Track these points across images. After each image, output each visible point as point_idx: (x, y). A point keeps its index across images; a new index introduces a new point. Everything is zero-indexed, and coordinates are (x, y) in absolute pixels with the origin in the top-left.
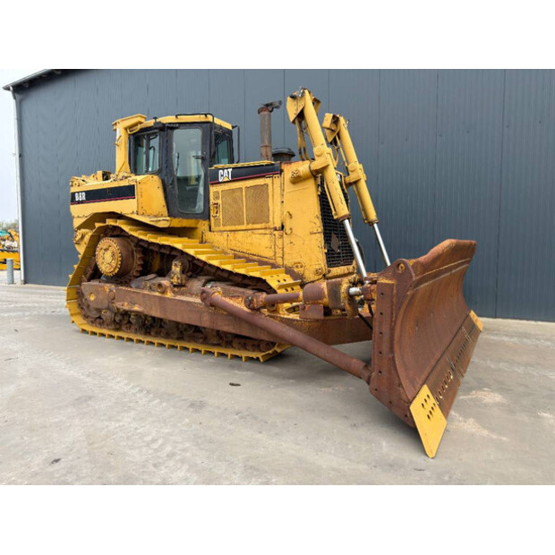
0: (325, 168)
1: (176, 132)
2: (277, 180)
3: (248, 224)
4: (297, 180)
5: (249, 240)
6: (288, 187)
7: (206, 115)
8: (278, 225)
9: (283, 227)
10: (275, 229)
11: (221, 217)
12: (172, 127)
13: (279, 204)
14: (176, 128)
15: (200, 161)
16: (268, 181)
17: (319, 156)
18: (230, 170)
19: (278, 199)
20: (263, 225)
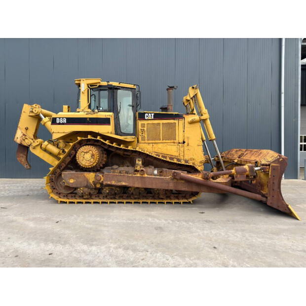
0: (206, 119)
1: (119, 91)
2: (181, 122)
3: (163, 140)
4: (192, 123)
5: (165, 148)
6: (187, 125)
7: (135, 85)
8: (181, 141)
9: (184, 142)
10: (179, 143)
11: (146, 136)
12: (117, 88)
13: (182, 132)
14: (120, 89)
15: (131, 107)
16: (176, 121)
17: (205, 114)
18: (153, 114)
19: (181, 129)
20: (172, 141)
